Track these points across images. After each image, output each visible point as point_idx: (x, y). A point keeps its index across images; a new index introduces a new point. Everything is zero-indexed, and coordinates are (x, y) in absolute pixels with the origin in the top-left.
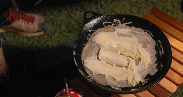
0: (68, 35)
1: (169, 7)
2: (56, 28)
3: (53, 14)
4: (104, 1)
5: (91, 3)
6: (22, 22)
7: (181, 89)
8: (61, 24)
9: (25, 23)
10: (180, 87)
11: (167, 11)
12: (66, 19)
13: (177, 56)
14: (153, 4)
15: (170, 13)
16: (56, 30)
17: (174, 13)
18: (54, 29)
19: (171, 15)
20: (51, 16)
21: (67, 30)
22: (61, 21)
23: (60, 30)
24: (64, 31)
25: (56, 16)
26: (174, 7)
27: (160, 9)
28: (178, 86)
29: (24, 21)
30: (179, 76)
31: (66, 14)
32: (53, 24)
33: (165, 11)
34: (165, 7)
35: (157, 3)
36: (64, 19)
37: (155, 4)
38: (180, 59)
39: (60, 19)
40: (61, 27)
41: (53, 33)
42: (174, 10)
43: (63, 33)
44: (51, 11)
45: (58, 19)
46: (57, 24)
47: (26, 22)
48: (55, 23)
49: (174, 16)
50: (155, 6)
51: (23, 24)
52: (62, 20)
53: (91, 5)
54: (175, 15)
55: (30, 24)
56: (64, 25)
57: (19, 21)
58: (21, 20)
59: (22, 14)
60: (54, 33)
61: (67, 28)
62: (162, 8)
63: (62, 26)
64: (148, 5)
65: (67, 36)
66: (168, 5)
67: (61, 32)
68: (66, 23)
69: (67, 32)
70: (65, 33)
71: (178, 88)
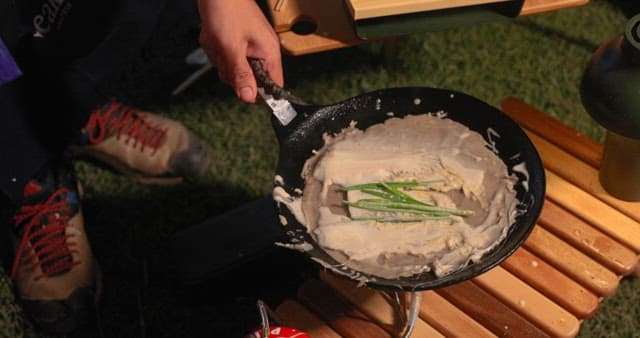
0: (268, 177)
1: (554, 95)
2: (232, 156)
3: (224, 118)
4: (368, 81)
5: (331, 86)
6: (127, 142)
7: (592, 329)
8: (248, 146)
9: (135, 146)
10: (590, 322)
11: (548, 105)
12: (263, 132)
13: (577, 233)
14: (508, 86)
15: (557, 112)
16: (233, 163)
17: (568, 112)
18: (229, 158)
19: (559, 119)
20: (220, 124)
21: (264, 163)
22: (248, 137)
23: (244, 161)
24: (257, 166)
25: (232, 124)
26: (567, 94)
27: (528, 100)
28: (582, 321)
29: (132, 141)
30: (585, 291)
31: (260, 117)
32: (225, 145)
33: (540, 108)
34: (541, 94)
35: (519, 85)
36: (257, 132)
37: (512, 85)
38: (587, 241)
39: (245, 132)
40: (248, 155)
41: (225, 172)
42: (568, 103)
43: (254, 170)
44: (220, 109)
45: (238, 130)
46: (235, 145)
47: (139, 145)
48: (230, 144)
49: (567, 122)
50: (514, 92)
51: (129, 149)
52: (250, 133)
53: (333, 91)
54: (571, 116)
55: (149, 150)
56: (256, 148)
57: (118, 138)
58: (124, 138)
59: (135, 117)
60: (229, 171)
61: (264, 157)
62: (533, 97)
63: (252, 150)
64: (493, 89)
65: (264, 180)
66: (551, 88)
67: (249, 168)
68: (261, 143)
69: (265, 169)
70: (260, 173)
71: (582, 325)
